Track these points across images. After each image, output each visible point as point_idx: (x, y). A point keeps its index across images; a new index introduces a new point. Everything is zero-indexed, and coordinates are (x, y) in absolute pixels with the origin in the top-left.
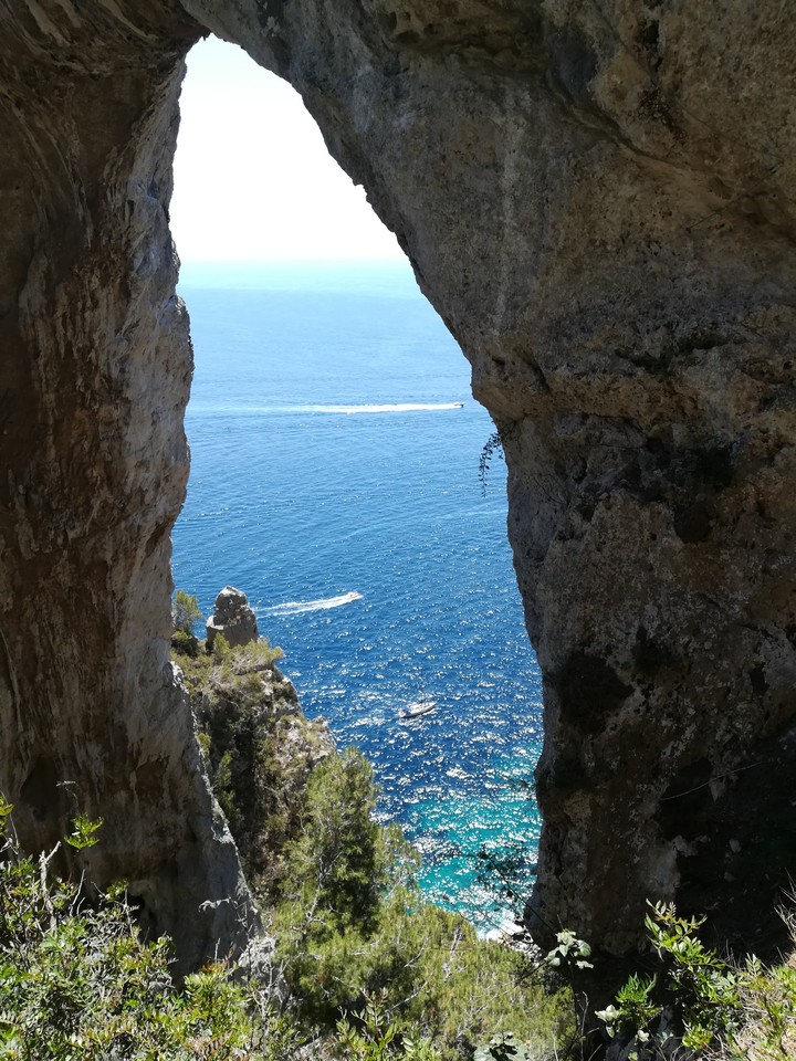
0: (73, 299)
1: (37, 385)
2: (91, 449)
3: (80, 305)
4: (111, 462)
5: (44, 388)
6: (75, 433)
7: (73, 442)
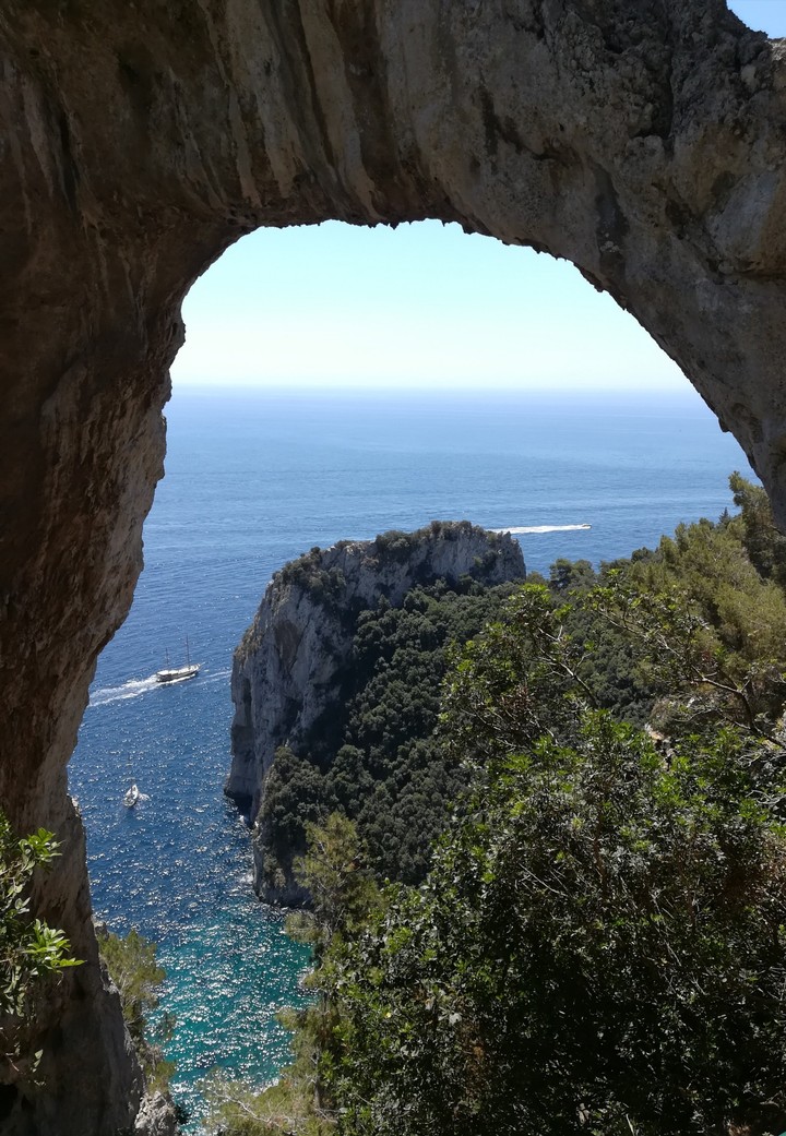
0: (105, 409)
1: (47, 491)
2: (77, 554)
3: (111, 413)
4: (93, 567)
5: (54, 493)
6: (68, 539)
7: (63, 548)
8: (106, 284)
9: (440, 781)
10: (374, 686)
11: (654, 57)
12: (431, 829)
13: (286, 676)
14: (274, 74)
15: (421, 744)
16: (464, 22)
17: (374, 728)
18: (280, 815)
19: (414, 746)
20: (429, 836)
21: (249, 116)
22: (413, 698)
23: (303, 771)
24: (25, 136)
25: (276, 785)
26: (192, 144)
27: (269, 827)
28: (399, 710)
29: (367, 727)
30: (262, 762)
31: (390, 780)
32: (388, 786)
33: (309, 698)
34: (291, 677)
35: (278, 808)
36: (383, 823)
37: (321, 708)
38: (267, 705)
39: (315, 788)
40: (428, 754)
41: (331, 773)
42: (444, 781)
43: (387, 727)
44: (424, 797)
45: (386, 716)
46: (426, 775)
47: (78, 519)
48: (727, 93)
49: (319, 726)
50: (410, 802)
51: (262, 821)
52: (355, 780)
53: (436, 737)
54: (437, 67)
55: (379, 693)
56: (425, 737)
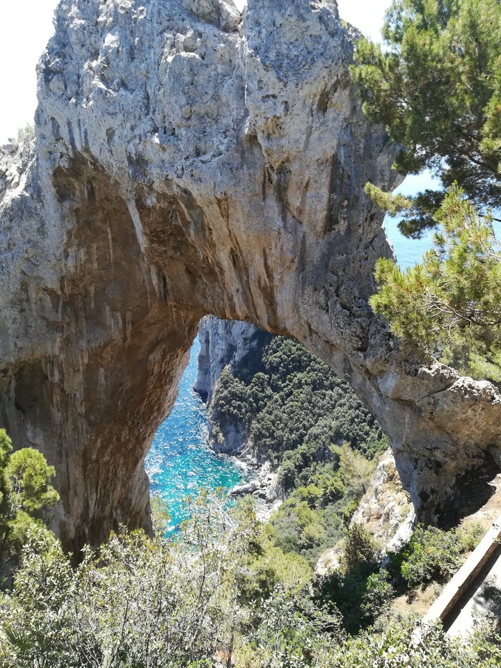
0: (171, 356)
1: (148, 383)
2: (157, 400)
3: (173, 358)
4: (162, 403)
5: (151, 384)
6: (154, 396)
7: (152, 399)
8: (174, 319)
9: (309, 397)
10: (276, 342)
11: (364, 325)
12: (302, 422)
13: (229, 332)
14: (240, 293)
15: (300, 375)
16: (303, 302)
17: (275, 364)
18: (222, 406)
19: (296, 376)
20: (301, 425)
21: (231, 299)
22: (297, 350)
23: (235, 384)
24: (151, 280)
25: (221, 390)
26: (209, 299)
27: (216, 411)
28: (289, 356)
29: (271, 363)
30: (214, 376)
31: (281, 393)
32: (280, 396)
33: (240, 345)
34: (231, 333)
35: (221, 402)
36: (276, 416)
37: (247, 351)
38: (218, 347)
39: (241, 393)
40: (303, 382)
41: (250, 386)
42: (311, 397)
43: (282, 365)
44: (299, 404)
45: (281, 359)
46: (301, 393)
47: (158, 390)
48: (384, 349)
49: (245, 360)
50: (292, 406)
51: (213, 408)
52: (263, 391)
53: (308, 372)
54: (294, 311)
55: (279, 346)
56: (302, 372)
